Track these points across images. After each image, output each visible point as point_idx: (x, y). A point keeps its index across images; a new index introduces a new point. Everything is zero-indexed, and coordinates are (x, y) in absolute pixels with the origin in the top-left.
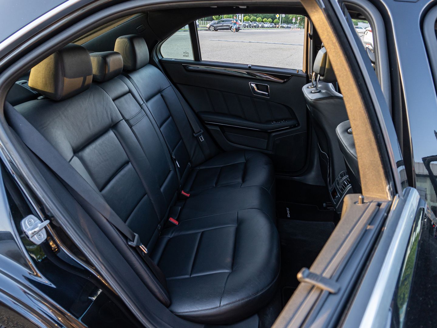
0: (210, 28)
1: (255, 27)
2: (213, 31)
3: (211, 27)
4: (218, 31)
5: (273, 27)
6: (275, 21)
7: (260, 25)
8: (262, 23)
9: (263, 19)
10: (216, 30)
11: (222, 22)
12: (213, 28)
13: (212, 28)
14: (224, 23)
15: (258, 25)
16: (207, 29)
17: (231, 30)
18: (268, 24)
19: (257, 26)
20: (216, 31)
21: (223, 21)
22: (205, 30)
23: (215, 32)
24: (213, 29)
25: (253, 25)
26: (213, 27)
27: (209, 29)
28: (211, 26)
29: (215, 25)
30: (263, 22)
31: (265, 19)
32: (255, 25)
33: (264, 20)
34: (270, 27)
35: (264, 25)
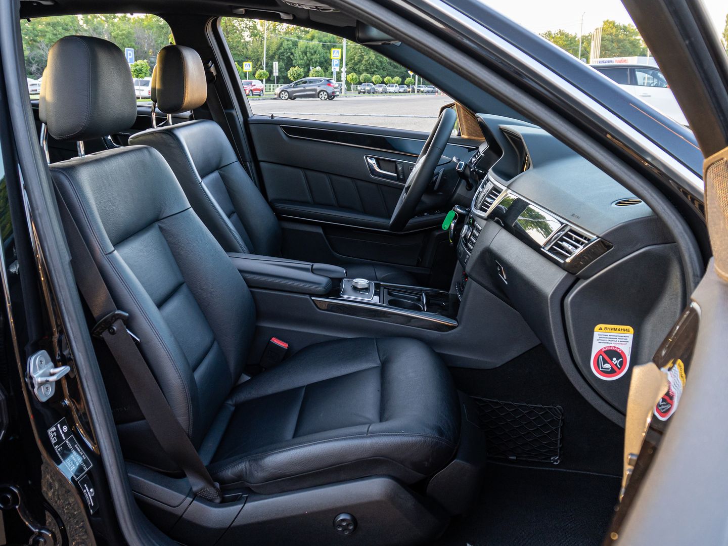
0: (281, 96)
1: (369, 92)
2: (287, 99)
3: (283, 93)
4: (297, 99)
5: (405, 92)
6: (408, 80)
7: (381, 89)
8: (384, 85)
9: (383, 77)
10: (292, 97)
11: (302, 83)
12: (286, 95)
13: (284, 96)
14: (307, 86)
15: (374, 89)
16: (276, 96)
17: (319, 97)
18: (396, 86)
19: (372, 91)
20: (292, 99)
21: (305, 82)
22: (272, 99)
23: (290, 101)
24: (287, 97)
25: (364, 89)
26: (286, 93)
27: (279, 97)
28: (282, 91)
29: (289, 90)
30: (383, 82)
31: (388, 77)
32: (368, 88)
33: (385, 80)
34: (400, 92)
35: (388, 88)
